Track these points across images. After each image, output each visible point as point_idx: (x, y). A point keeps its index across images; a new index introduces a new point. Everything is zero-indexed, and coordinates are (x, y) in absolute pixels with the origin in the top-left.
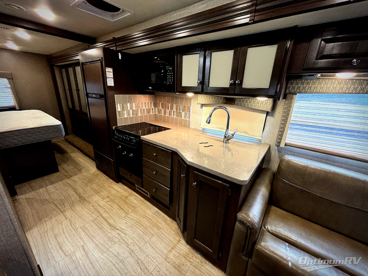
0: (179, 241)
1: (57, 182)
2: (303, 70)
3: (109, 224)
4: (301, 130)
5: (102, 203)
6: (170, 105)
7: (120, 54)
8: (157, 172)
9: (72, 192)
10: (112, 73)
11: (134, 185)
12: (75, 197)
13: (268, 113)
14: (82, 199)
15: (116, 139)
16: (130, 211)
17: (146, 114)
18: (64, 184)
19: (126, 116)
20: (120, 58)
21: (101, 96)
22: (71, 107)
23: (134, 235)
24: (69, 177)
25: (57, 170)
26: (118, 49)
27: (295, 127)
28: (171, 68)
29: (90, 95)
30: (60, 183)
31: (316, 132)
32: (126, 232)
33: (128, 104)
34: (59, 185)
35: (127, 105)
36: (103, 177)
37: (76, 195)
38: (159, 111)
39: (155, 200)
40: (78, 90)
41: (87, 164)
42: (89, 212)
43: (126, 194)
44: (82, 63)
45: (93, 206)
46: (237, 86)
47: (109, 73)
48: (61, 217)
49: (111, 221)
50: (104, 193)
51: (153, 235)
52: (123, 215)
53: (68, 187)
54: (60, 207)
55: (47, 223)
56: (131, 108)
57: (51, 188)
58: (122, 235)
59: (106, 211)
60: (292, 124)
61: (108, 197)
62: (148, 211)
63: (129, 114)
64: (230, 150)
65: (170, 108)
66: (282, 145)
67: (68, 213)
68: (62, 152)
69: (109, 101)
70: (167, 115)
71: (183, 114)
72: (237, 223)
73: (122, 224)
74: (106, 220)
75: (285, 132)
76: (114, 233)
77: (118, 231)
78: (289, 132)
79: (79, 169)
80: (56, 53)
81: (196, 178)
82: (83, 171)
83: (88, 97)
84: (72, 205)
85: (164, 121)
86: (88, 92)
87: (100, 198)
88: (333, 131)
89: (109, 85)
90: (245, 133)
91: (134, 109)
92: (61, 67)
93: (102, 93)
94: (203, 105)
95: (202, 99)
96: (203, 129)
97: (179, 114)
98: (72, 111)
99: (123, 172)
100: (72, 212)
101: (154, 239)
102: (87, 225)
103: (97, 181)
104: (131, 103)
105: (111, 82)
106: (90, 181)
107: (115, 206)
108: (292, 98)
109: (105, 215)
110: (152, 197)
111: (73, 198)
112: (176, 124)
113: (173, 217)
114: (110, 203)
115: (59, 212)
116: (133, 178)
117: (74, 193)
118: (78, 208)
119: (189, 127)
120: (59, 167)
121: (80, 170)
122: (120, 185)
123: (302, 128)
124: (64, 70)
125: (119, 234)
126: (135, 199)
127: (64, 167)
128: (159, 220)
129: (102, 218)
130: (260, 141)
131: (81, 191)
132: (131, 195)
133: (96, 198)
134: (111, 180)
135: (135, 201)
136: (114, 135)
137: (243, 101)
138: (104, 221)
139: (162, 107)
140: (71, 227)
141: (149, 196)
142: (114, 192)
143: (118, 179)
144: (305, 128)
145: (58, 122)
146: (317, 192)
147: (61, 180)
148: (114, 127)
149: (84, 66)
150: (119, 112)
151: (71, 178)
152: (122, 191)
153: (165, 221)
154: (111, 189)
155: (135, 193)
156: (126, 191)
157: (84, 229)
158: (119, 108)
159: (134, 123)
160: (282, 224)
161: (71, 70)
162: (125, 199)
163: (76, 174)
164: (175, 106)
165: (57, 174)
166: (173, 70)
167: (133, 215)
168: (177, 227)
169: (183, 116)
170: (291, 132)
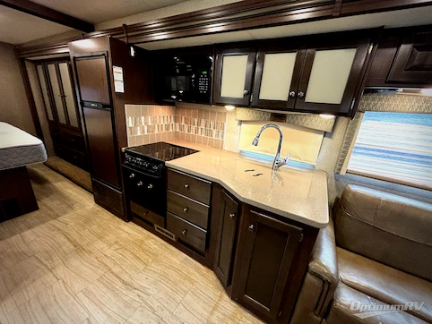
0: (221, 297)
1: (36, 225)
2: (386, 82)
3: (123, 282)
4: (367, 154)
5: (109, 252)
6: (196, 120)
7: (132, 49)
8: (188, 208)
9: (63, 239)
10: (122, 75)
11: (152, 225)
12: (68, 246)
13: (325, 134)
14: (79, 249)
15: (127, 164)
16: (150, 260)
17: (164, 131)
18: (49, 228)
19: (139, 134)
20: (133, 55)
21: (105, 106)
22: (51, 118)
23: (160, 295)
24: (56, 217)
25: (36, 208)
26: (130, 42)
27: (359, 151)
28: (205, 73)
29: (86, 104)
30: (42, 226)
31: (384, 157)
32: (150, 292)
33: (143, 118)
34: (41, 230)
35: (140, 119)
36: (106, 216)
37: (68, 244)
38: (182, 128)
39: (183, 245)
40: (63, 97)
41: (81, 197)
42: (91, 267)
43: (141, 237)
44: (74, 58)
45: (97, 258)
46: (298, 100)
47: (118, 73)
48: (50, 278)
49: (126, 278)
50: (111, 238)
51: (186, 293)
52: (141, 267)
53: (55, 232)
54: (46, 262)
55: (28, 288)
56: (145, 123)
57: (28, 234)
58: (145, 297)
59: (115, 264)
60: (356, 148)
61: (117, 242)
62: (175, 260)
63: (143, 131)
64: (280, 178)
65: (196, 123)
66: (343, 172)
67: (60, 271)
68: (41, 181)
69: (117, 112)
70: (192, 133)
71: (214, 132)
72: (309, 276)
73: (141, 280)
74: (117, 277)
75: (347, 158)
76: (132, 295)
77: (136, 291)
78: (352, 157)
79: (69, 204)
80: (28, 43)
81: (253, 219)
82: (76, 207)
83: (83, 105)
84: (65, 259)
85: (188, 141)
86: (83, 99)
87: (105, 245)
88: (404, 157)
89: (117, 90)
90: (296, 157)
91: (150, 124)
92: (36, 63)
93: (107, 101)
94: (241, 122)
95: (243, 113)
96: (241, 151)
97: (209, 133)
98: (54, 124)
99: (136, 208)
100: (66, 269)
101: (188, 297)
102: (91, 287)
103: (98, 220)
104: (145, 115)
105: (119, 87)
106: (88, 221)
107: (129, 255)
108: (359, 117)
109: (116, 270)
110: (179, 240)
111: (64, 248)
112: (205, 144)
113: (209, 265)
114: (120, 251)
115: (46, 271)
116: (150, 216)
117: (65, 240)
118: (75, 262)
119: (222, 148)
120: (39, 203)
121: (71, 207)
122: (131, 224)
123: (369, 152)
124: (40, 68)
125: (139, 296)
126: (154, 243)
127: (45, 203)
128: (191, 270)
129: (112, 275)
130: (314, 166)
131: (75, 236)
132: (148, 237)
133: (100, 245)
134: (118, 219)
135: (156, 246)
136: (124, 159)
137: (297, 119)
138: (115, 278)
139: (186, 123)
140: (67, 293)
141: (174, 239)
142: (124, 235)
143: (128, 217)
144: (371, 152)
145: (36, 141)
146: (392, 230)
147: (43, 222)
148: (123, 149)
149: (77, 62)
150: (131, 128)
151: (59, 219)
152: (135, 233)
153: (198, 270)
154: (120, 232)
155: (153, 235)
156: (140, 232)
157: (87, 293)
158: (130, 123)
159: (150, 143)
160: (355, 271)
161: (52, 68)
162: (140, 244)
163: (65, 213)
164: (203, 121)
165: (37, 212)
166: (209, 75)
167: (154, 266)
168: (215, 277)
169: (214, 135)
170: (355, 157)
